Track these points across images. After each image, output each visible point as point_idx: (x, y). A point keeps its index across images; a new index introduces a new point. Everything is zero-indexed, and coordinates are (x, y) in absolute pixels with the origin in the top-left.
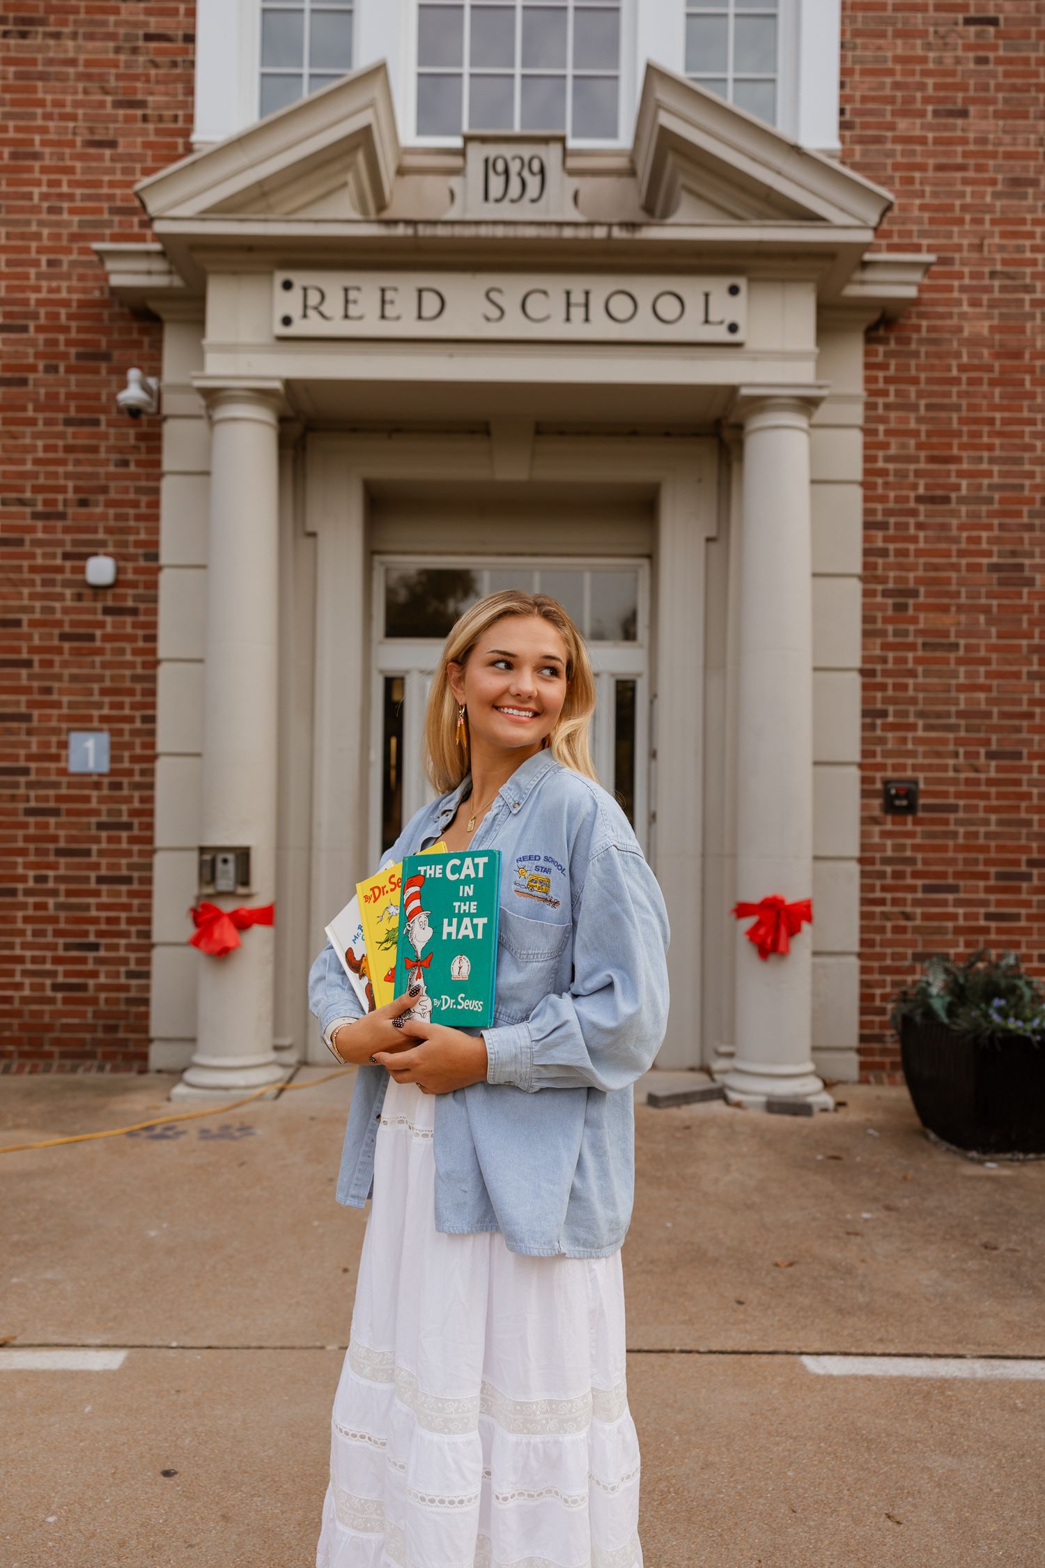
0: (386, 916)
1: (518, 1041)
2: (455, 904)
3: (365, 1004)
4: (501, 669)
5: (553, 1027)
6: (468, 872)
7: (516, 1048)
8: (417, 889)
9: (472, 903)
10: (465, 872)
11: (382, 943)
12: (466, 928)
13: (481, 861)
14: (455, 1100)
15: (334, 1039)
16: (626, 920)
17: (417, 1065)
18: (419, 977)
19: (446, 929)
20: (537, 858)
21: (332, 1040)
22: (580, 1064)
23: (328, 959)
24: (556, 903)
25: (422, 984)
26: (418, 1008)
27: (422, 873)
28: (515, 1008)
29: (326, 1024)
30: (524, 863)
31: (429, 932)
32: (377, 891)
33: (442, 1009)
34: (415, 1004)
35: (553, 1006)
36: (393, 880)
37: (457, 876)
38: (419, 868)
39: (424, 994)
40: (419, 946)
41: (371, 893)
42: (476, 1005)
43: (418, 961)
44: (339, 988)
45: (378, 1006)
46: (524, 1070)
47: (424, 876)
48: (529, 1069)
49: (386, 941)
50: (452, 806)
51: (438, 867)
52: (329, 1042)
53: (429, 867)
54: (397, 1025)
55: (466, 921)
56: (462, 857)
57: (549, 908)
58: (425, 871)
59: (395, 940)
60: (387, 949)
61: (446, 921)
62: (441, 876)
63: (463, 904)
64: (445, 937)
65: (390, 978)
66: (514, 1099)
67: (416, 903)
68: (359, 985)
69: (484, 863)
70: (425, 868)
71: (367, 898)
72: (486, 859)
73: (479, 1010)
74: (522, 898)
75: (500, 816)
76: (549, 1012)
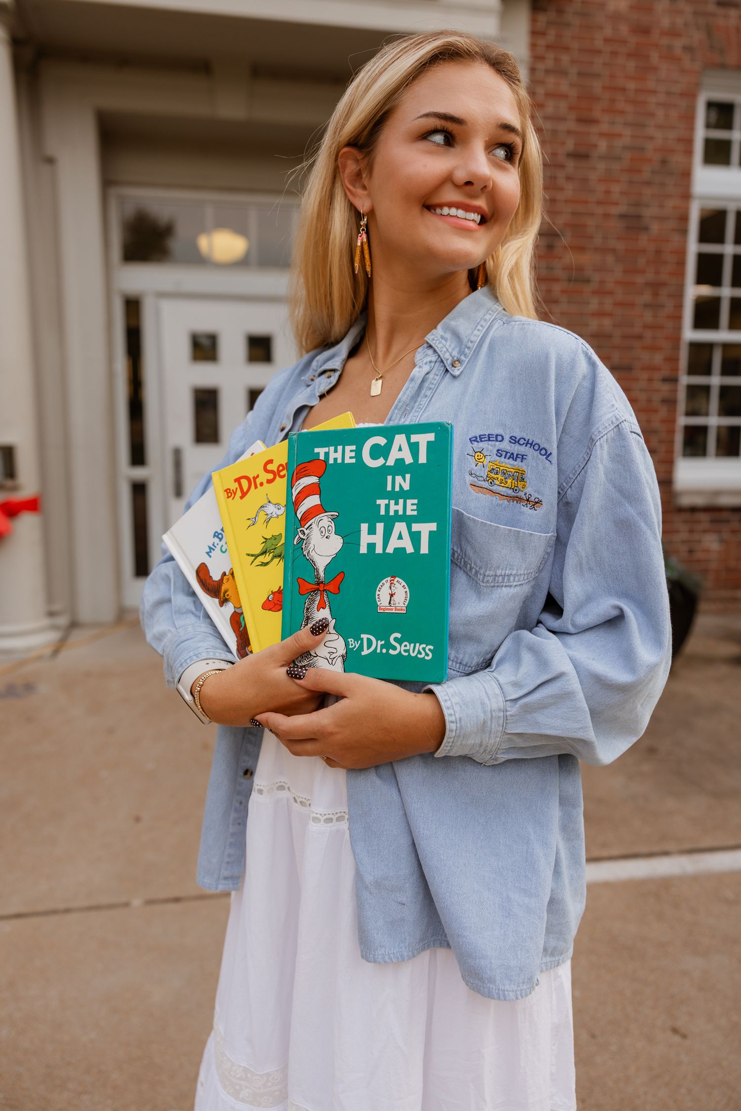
0: (262, 517)
1: (486, 701)
2: (378, 502)
3: (232, 640)
4: (438, 145)
5: (539, 682)
6: (400, 455)
7: (484, 712)
8: (313, 480)
9: (409, 502)
10: (394, 455)
11: (256, 556)
12: (400, 537)
13: (423, 439)
14: (380, 777)
15: (196, 694)
16: (644, 527)
17: (331, 734)
18: (322, 606)
19: (365, 539)
20: (499, 438)
21: (192, 693)
22: (580, 735)
23: (172, 576)
24: (538, 502)
25: (330, 618)
26: (322, 651)
27: (322, 457)
28: (470, 653)
29: (181, 670)
30: (481, 445)
31: (336, 543)
32: (245, 483)
33: (363, 653)
34: (317, 644)
35: (534, 651)
36: (269, 467)
37: (380, 462)
38: (316, 450)
39: (332, 630)
40: (321, 563)
41: (236, 485)
42: (423, 651)
43: (318, 584)
44: (192, 616)
45: (255, 645)
46: (492, 741)
47: (325, 462)
48: (498, 739)
49: (264, 553)
50: (336, 363)
51: (348, 448)
52: (188, 697)
53: (332, 449)
54: (293, 675)
55: (400, 527)
56: (389, 433)
57: (527, 510)
58: (327, 454)
59: (277, 552)
60: (266, 564)
61: (364, 527)
62: (353, 461)
63: (392, 502)
64: (363, 550)
65: (274, 603)
66: (469, 773)
67: (313, 501)
68: (221, 615)
69: (428, 442)
70: (326, 449)
71: (229, 493)
72: (431, 437)
73: (427, 658)
74: (480, 495)
75: (431, 376)
76: (527, 658)
